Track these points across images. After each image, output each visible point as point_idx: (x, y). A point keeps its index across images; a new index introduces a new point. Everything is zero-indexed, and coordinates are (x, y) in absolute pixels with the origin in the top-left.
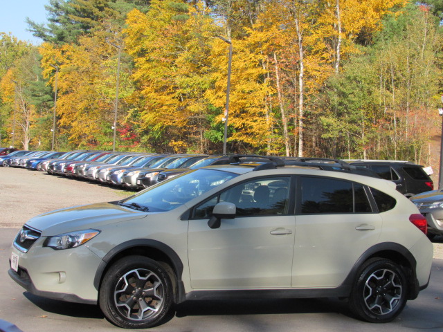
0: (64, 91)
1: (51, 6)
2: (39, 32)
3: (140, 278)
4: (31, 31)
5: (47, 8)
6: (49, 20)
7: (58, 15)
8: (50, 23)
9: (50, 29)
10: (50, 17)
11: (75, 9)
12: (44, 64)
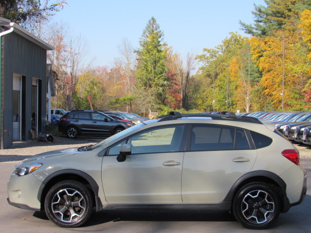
0: (267, 70)
1: (256, 11)
2: (249, 30)
3: (68, 194)
4: (243, 29)
5: (253, 13)
6: (255, 21)
7: (261, 17)
8: (255, 23)
9: (255, 27)
10: (256, 19)
11: (272, 12)
12: (252, 51)
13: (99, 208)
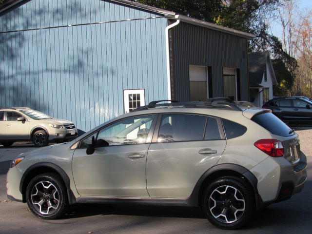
13: (71, 201)
